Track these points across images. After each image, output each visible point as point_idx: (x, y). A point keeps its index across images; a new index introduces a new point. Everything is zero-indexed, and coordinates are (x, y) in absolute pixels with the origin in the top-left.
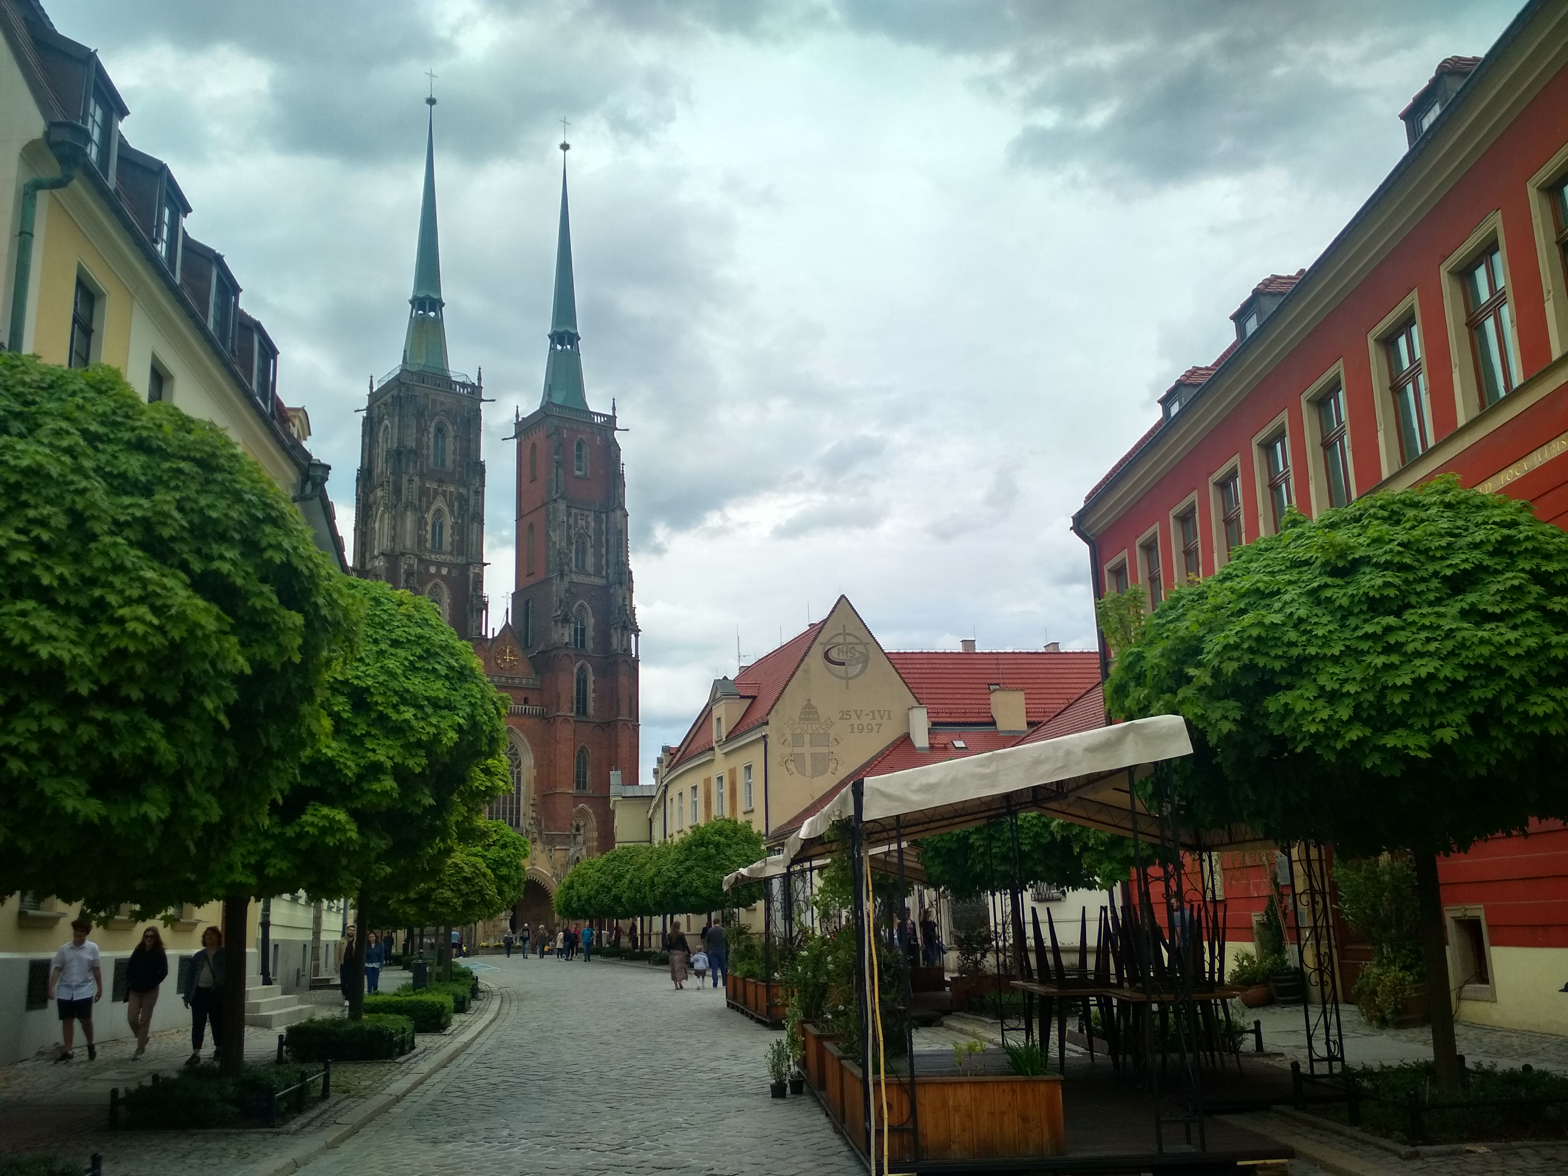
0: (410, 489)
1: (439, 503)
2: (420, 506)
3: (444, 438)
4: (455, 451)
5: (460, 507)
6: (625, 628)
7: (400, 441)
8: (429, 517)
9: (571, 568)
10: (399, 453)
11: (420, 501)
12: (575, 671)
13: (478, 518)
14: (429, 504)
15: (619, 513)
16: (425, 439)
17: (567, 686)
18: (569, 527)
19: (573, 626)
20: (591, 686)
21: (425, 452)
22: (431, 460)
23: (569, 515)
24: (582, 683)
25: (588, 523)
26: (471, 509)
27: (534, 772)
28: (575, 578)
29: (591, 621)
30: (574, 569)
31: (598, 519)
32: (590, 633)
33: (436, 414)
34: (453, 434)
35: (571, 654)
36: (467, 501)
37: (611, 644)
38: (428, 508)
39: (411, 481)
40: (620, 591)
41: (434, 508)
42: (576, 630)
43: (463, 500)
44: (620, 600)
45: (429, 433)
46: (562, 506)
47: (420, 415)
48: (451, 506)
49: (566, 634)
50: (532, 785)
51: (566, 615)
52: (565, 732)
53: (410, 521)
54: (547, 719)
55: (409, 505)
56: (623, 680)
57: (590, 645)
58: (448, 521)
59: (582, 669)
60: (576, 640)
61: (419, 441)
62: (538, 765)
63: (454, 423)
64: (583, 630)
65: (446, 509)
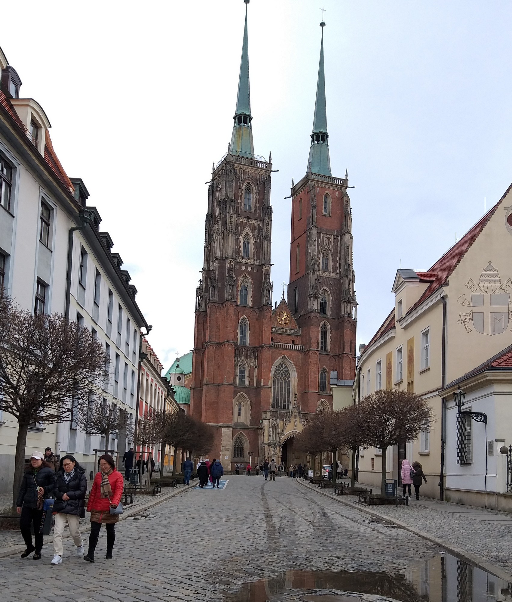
0: (232, 221)
1: (247, 230)
2: (237, 232)
3: (250, 193)
4: (256, 200)
5: (259, 232)
6: (349, 302)
7: (226, 196)
8: (242, 238)
9: (319, 268)
10: (225, 201)
11: (237, 229)
12: (321, 326)
13: (268, 239)
14: (242, 231)
15: (347, 236)
16: (240, 194)
17: (315, 334)
18: (319, 245)
19: (319, 300)
20: (329, 335)
21: (240, 201)
22: (243, 206)
23: (319, 238)
24: (324, 333)
25: (329, 242)
26: (264, 233)
27: (297, 381)
28: (321, 274)
29: (330, 299)
30: (321, 269)
31: (335, 241)
32: (329, 305)
33: (246, 179)
34: (255, 191)
35: (318, 316)
36: (262, 229)
37: (341, 312)
38: (241, 233)
39: (231, 217)
40: (347, 281)
41: (244, 233)
42: (321, 303)
43: (260, 228)
44: (347, 286)
45: (242, 190)
46: (315, 231)
47: (237, 180)
48: (253, 232)
49: (315, 305)
50: (296, 388)
51: (315, 294)
52: (313, 359)
53: (231, 239)
54: (305, 352)
55: (231, 230)
56: (347, 331)
57: (329, 312)
58: (252, 241)
59: (324, 325)
60: (321, 309)
61: (236, 195)
62: (299, 377)
63: (256, 185)
64: (325, 304)
65: (251, 234)
